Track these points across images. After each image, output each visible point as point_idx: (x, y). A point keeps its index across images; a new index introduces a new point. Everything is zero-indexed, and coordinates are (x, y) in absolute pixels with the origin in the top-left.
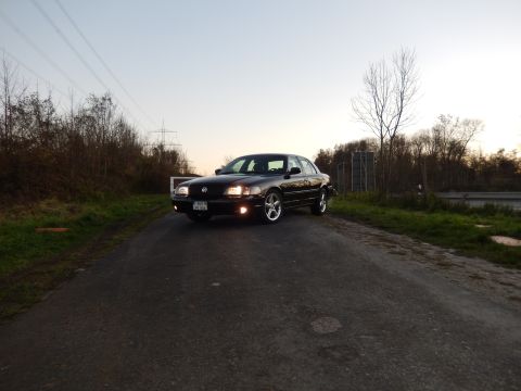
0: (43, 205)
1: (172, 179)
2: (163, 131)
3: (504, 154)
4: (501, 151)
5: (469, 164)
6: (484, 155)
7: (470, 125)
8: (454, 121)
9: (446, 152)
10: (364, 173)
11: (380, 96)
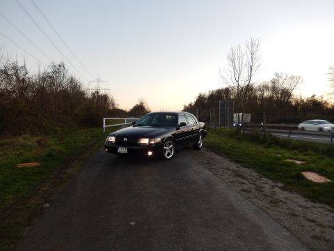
0: (21, 140)
1: (104, 119)
2: (98, 81)
3: (316, 98)
4: (313, 96)
5: (294, 104)
6: (303, 98)
7: (295, 79)
8: (284, 77)
9: (279, 96)
10: (227, 113)
11: (237, 67)
